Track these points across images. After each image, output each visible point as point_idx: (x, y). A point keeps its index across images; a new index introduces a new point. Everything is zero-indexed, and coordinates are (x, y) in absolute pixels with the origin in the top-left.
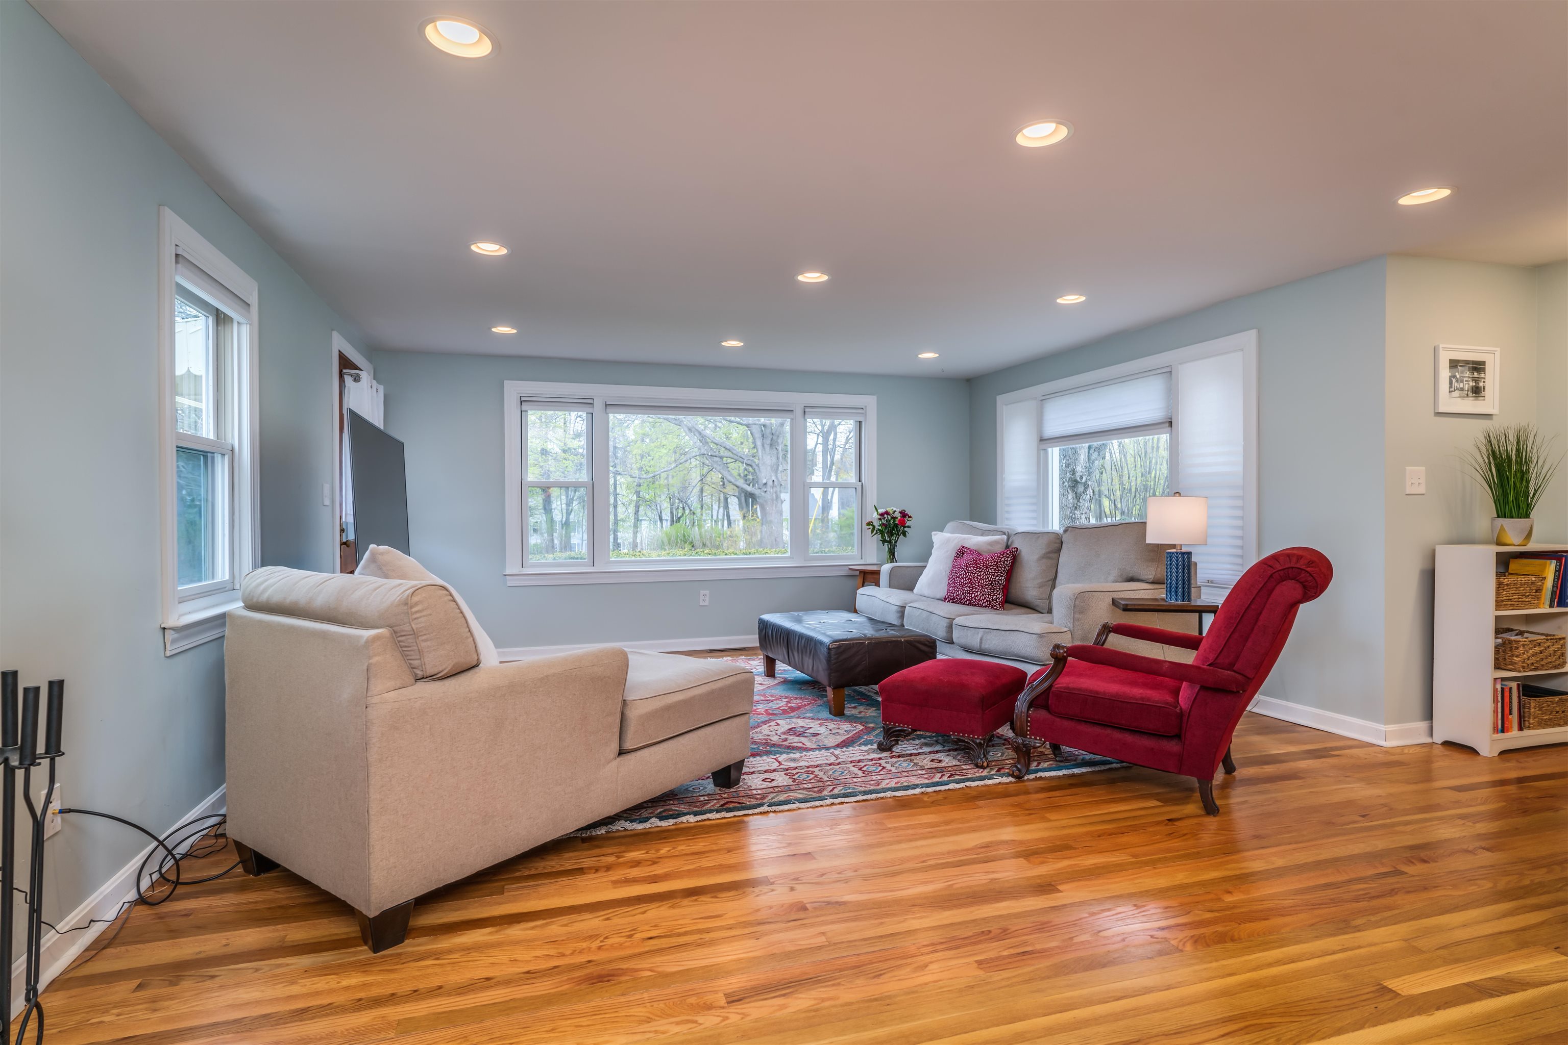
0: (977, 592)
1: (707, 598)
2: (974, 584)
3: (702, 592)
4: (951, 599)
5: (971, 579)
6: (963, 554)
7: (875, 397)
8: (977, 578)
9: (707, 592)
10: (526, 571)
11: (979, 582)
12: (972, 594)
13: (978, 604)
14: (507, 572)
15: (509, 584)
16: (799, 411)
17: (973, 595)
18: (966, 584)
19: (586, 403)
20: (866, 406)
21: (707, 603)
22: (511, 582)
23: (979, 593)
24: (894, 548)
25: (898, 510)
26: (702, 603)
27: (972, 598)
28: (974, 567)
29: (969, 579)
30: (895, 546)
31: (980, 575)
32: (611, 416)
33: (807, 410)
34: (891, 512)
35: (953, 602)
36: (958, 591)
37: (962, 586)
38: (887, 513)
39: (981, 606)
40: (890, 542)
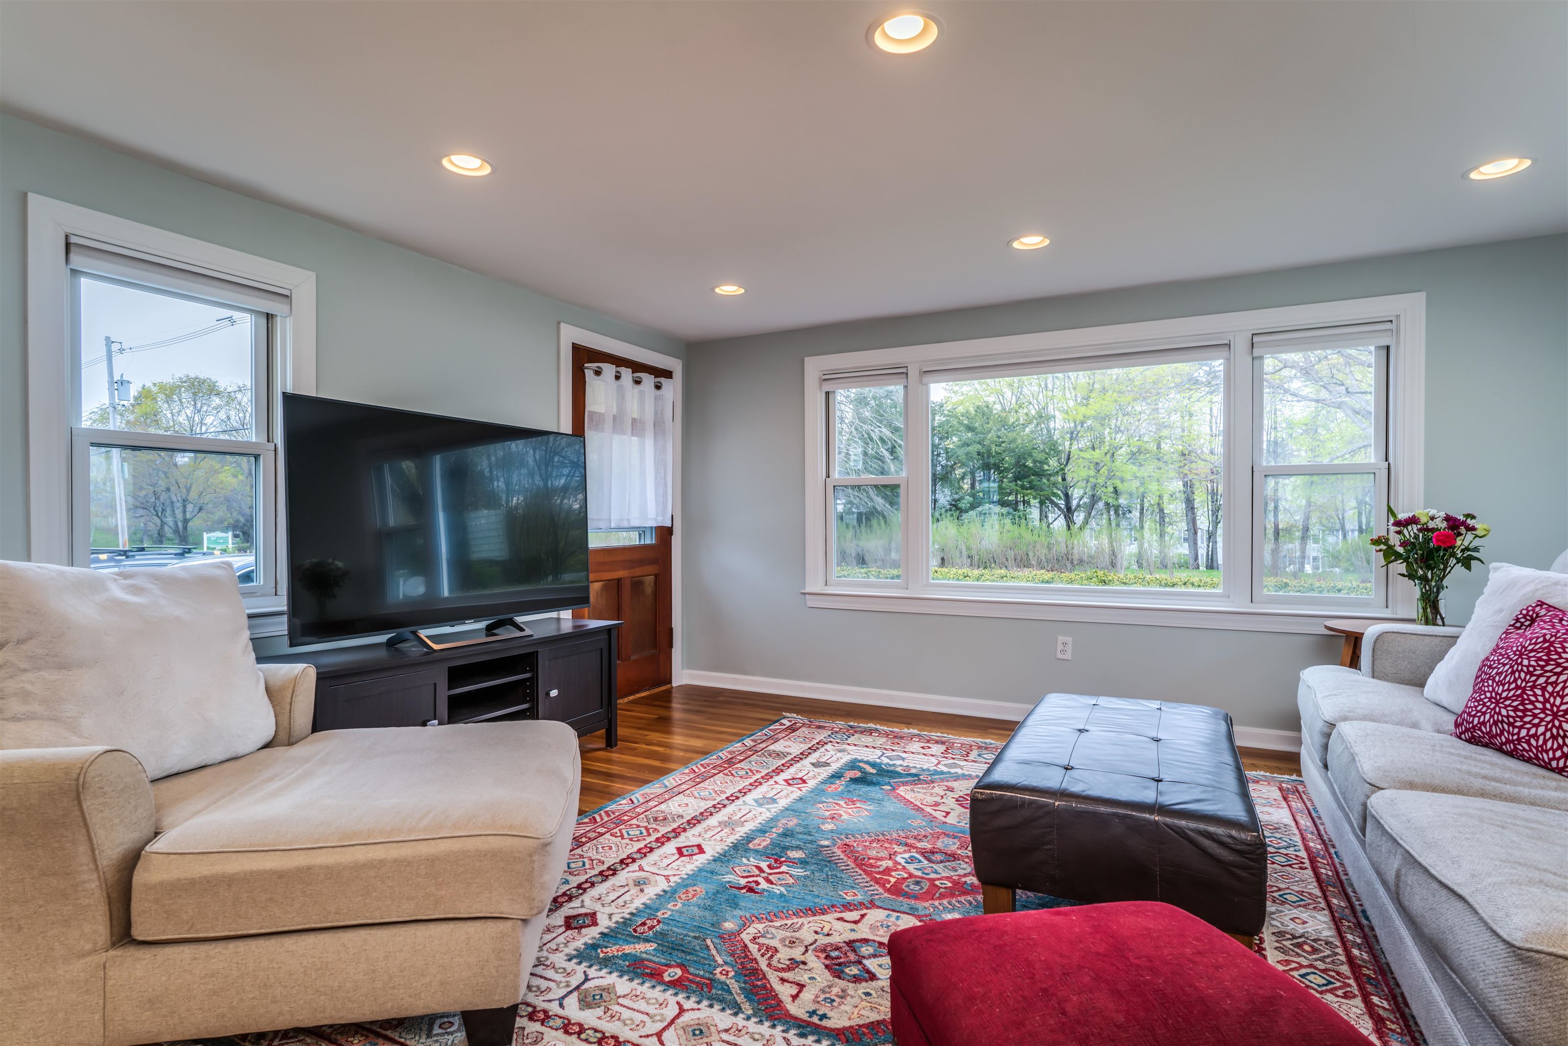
0: (1537, 726)
1: (1069, 648)
2: (1532, 703)
3: (1061, 639)
4: (1467, 730)
5: (1524, 689)
6: (1533, 621)
7: (1422, 296)
8: (1544, 689)
9: (1069, 640)
10: (829, 590)
11: (1547, 701)
12: (1521, 728)
13: (1537, 758)
14: (807, 590)
15: (810, 604)
16: (1241, 345)
17: (1523, 733)
18: (1507, 698)
19: (899, 372)
20: (1398, 316)
21: (1068, 656)
22: (812, 602)
23: (1541, 730)
24: (1438, 592)
25: (1443, 514)
26: (1059, 656)
27: (1519, 740)
28: (1540, 659)
29: (1517, 688)
30: (1440, 588)
31: (1556, 683)
32: (933, 387)
33: (1256, 339)
34: (1424, 519)
35: (1473, 741)
36: (1484, 714)
37: (1497, 703)
38: (1413, 520)
39: (1546, 766)
40: (1424, 580)
